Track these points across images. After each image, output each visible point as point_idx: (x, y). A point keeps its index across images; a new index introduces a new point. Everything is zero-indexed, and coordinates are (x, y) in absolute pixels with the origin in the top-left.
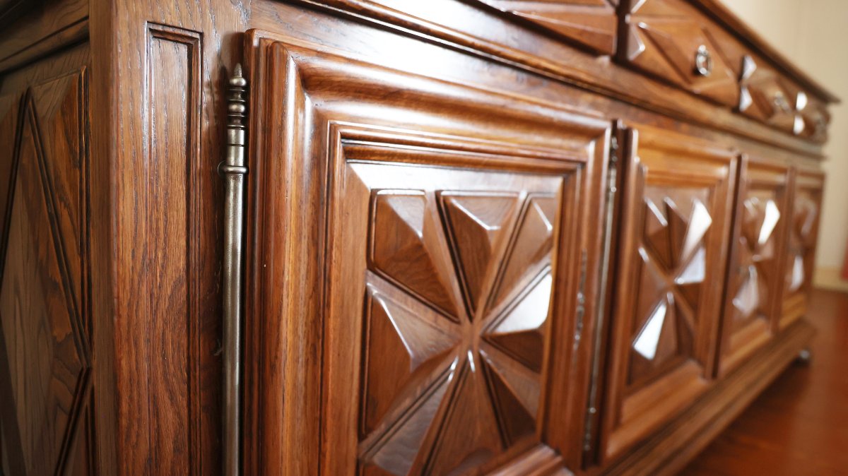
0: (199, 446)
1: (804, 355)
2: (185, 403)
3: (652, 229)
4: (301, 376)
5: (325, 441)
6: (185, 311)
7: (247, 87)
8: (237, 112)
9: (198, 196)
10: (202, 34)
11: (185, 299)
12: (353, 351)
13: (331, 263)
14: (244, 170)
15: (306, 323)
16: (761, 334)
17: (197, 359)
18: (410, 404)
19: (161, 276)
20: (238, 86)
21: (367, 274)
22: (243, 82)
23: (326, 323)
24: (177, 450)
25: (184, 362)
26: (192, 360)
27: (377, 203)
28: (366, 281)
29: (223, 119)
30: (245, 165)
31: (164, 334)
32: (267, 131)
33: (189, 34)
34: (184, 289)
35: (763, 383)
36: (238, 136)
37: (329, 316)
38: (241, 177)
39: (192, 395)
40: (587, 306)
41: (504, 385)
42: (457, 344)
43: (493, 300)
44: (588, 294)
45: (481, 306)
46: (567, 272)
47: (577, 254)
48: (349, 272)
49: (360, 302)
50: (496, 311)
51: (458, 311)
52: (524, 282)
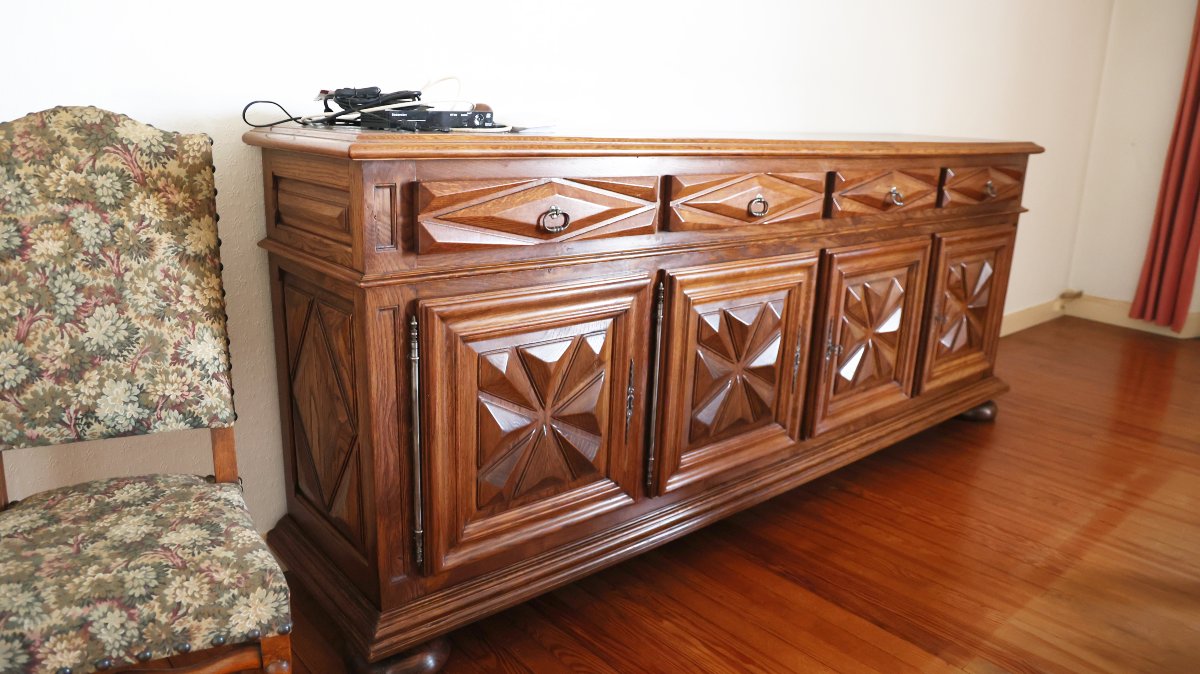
1: (988, 412)
3: (705, 335)
7: (418, 325)
8: (414, 336)
9: (400, 369)
10: (398, 305)
12: (473, 427)
14: (418, 359)
18: (506, 453)
20: (414, 325)
21: (478, 393)
22: (416, 323)
24: (395, 469)
27: (481, 359)
28: (478, 396)
29: (408, 340)
30: (419, 356)
32: (427, 342)
33: (393, 307)
36: (415, 345)
38: (418, 362)
40: (637, 395)
41: (568, 443)
42: (534, 422)
43: (558, 397)
44: (637, 387)
45: (550, 401)
46: (618, 375)
47: (624, 364)
48: (469, 392)
49: (475, 405)
50: (561, 403)
51: (534, 405)
52: (582, 385)
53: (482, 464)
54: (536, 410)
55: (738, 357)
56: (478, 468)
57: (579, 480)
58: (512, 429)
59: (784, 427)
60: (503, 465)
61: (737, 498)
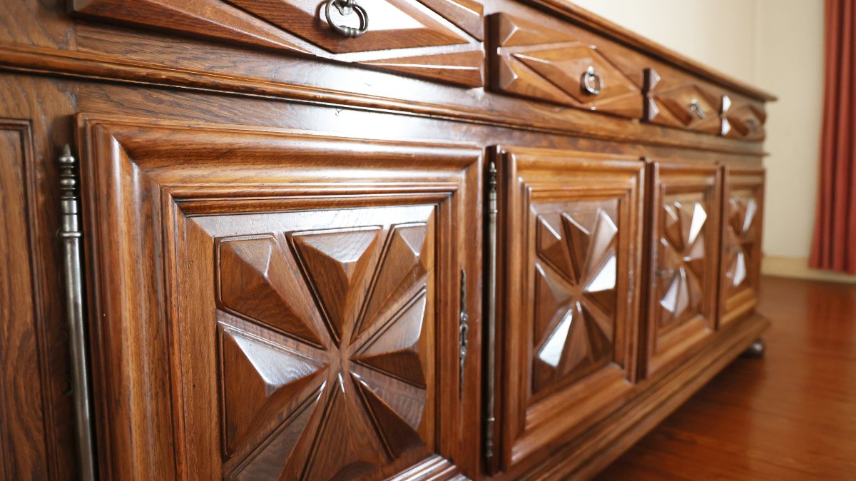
0: (56, 475)
1: (758, 347)
2: (41, 438)
3: (546, 244)
4: (150, 407)
5: (180, 464)
6: (35, 358)
7: (76, 163)
8: (69, 185)
9: (39, 259)
10: (31, 121)
11: (35, 348)
12: (209, 381)
13: (171, 308)
14: (78, 235)
15: (152, 361)
16: (701, 331)
17: (49, 398)
18: (276, 426)
19: (8, 330)
20: (68, 163)
21: (216, 314)
22: (72, 159)
23: (171, 360)
25: (38, 402)
26: (45, 401)
27: (221, 249)
28: (216, 319)
30: (80, 229)
31: (15, 380)
32: (98, 201)
33: (19, 122)
34: (33, 339)
35: (703, 380)
36: (71, 206)
37: (174, 354)
38: (77, 241)
39: (47, 431)
40: (471, 322)
41: (380, 403)
42: (323, 368)
43: (360, 327)
44: (471, 311)
45: (347, 332)
46: (446, 293)
47: (454, 276)
48: (199, 312)
49: (212, 339)
50: (365, 337)
51: (322, 339)
52: (396, 307)
53: (231, 452)
54: (324, 349)
55: (578, 277)
56: (224, 458)
57: (398, 463)
58: (284, 382)
59: (622, 367)
60: (271, 450)
61: (587, 463)
